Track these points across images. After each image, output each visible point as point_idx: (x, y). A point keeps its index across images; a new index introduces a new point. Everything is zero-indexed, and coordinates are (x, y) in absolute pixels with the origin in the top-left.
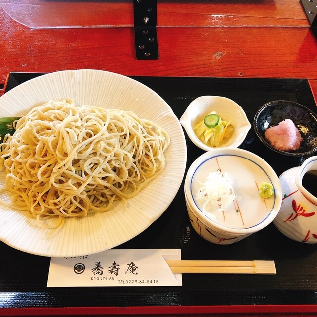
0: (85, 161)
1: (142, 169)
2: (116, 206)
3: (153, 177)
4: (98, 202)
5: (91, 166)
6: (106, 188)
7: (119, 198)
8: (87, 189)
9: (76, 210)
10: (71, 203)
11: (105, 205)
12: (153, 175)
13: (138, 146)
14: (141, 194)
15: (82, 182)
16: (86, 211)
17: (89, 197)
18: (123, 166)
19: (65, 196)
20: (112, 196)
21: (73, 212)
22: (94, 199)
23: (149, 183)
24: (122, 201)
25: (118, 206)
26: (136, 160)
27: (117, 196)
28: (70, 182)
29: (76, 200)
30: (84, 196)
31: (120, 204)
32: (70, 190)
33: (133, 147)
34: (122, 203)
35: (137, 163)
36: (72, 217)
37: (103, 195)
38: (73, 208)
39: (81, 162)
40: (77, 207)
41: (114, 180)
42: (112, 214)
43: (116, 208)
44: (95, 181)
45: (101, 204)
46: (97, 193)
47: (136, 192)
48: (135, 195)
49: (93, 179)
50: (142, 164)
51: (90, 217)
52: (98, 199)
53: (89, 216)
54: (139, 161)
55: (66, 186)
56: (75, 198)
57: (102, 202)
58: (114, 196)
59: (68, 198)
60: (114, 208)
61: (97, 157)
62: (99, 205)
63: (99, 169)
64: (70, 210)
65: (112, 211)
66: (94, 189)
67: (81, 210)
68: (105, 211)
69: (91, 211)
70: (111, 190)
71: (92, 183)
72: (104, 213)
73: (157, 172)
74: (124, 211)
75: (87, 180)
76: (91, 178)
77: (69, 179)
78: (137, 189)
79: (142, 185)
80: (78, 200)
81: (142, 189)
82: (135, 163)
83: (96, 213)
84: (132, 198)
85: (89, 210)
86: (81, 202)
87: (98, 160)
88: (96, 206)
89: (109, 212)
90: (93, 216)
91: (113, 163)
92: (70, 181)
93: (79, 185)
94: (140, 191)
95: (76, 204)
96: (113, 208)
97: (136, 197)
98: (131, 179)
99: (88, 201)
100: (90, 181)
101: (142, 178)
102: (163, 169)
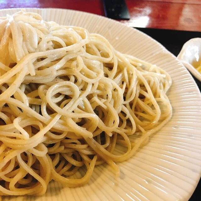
0: (48, 86)
1: (137, 115)
2: (99, 176)
3: (157, 129)
4: (66, 168)
5: (60, 99)
6: (83, 141)
7: (103, 163)
8: (48, 140)
9: (25, 182)
10: (17, 167)
11: (78, 174)
12: (156, 126)
13: (130, 82)
14: (140, 155)
15: (41, 125)
16: (44, 184)
17: (52, 156)
18: (111, 107)
19: (6, 150)
20: (91, 157)
21: (19, 186)
22: (60, 162)
23: (151, 137)
24: (109, 168)
25: (102, 176)
26: (127, 102)
27: (100, 159)
28: (17, 124)
29: (26, 162)
30: (42, 154)
31: (106, 173)
32: (15, 138)
33: (123, 83)
34: (110, 171)
35: (128, 106)
36: (17, 196)
37: (76, 155)
38: (19, 177)
39: (41, 88)
40: (28, 176)
41: (98, 128)
42: (93, 191)
43: (99, 180)
44: (65, 124)
45: (72, 173)
46: (66, 151)
47: (130, 152)
48: (131, 158)
49: (61, 121)
50: (136, 110)
51: (52, 196)
52: (67, 163)
53: (49, 194)
54: (131, 104)
55: (8, 131)
56: (25, 156)
57: (73, 167)
58: (95, 159)
59: (11, 156)
60: (95, 180)
61: (71, 83)
62: (67, 174)
63: (72, 105)
64: (13, 182)
65: (93, 185)
66: (62, 143)
67: (34, 182)
68: (80, 186)
69: (53, 185)
70: (89, 147)
71: (60, 127)
72: (78, 189)
73: (161, 121)
74: (116, 185)
75: (51, 120)
76: (57, 118)
77: (16, 117)
78: (132, 147)
79: (138, 142)
80: (31, 161)
81: (141, 147)
82: (125, 105)
83: (63, 188)
84: (125, 163)
85: (50, 183)
86: (37, 166)
87: (72, 90)
88: (63, 175)
89: (87, 188)
90: (57, 194)
91: (96, 99)
92: (17, 121)
93: (34, 130)
94: (138, 151)
95: (26, 168)
96: (93, 179)
97: (133, 161)
98: (122, 131)
99: (49, 165)
100: (55, 123)
101: (138, 131)
102: (171, 116)
